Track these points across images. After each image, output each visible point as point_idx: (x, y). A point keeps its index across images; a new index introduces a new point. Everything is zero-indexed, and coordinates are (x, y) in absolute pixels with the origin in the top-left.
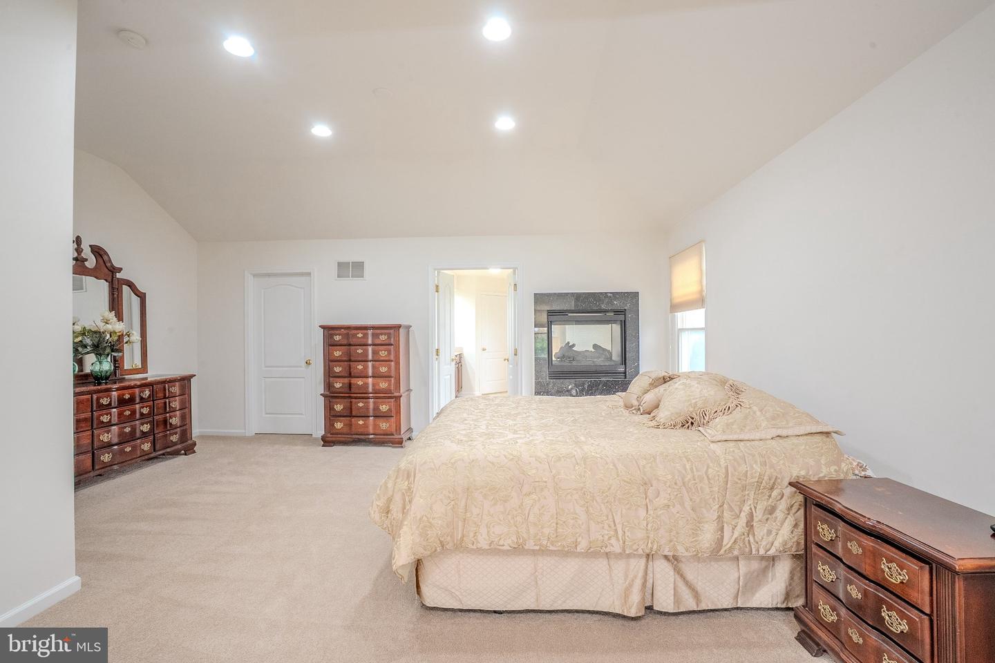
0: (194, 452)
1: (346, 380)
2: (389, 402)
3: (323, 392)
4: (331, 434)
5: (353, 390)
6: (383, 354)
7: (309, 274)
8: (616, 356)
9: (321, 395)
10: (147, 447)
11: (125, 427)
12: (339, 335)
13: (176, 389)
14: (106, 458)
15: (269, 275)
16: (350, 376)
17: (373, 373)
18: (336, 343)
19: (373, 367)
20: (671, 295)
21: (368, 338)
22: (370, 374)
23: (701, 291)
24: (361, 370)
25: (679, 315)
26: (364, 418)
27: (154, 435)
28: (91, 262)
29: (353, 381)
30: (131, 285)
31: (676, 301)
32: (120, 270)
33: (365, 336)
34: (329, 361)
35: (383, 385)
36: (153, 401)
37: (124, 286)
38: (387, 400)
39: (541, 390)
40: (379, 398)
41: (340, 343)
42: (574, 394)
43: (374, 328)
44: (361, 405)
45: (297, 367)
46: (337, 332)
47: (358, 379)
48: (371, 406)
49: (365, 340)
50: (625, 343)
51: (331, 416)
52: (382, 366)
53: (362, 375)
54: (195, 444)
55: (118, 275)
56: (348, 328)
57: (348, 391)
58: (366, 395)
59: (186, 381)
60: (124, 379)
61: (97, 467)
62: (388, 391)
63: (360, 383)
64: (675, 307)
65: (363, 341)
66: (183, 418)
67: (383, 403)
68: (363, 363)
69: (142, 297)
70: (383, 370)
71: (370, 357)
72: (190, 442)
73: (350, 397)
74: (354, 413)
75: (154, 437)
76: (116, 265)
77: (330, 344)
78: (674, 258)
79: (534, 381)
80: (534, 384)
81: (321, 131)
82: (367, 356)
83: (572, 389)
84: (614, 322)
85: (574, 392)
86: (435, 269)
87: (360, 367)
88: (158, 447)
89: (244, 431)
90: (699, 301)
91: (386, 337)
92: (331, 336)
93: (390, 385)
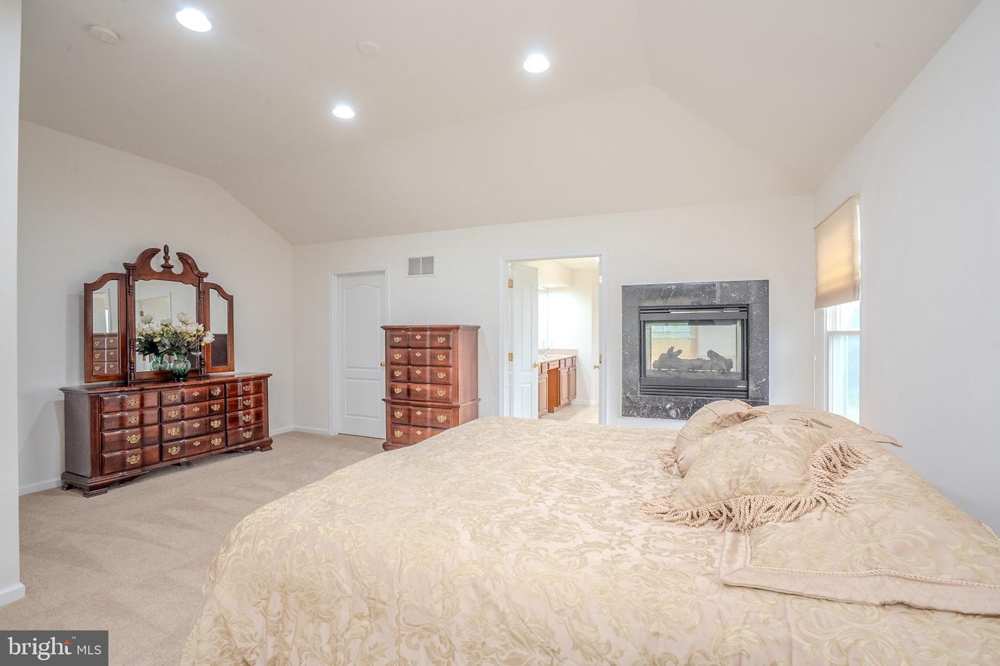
0: (271, 449)
1: (405, 386)
2: (446, 413)
3: (385, 398)
4: (392, 443)
5: (412, 398)
6: (441, 358)
7: (383, 272)
8: (736, 368)
9: (383, 400)
10: (217, 441)
11: (195, 423)
12: (399, 336)
13: (250, 388)
14: (174, 451)
15: (350, 275)
16: (409, 380)
17: (431, 379)
18: (396, 345)
19: (432, 373)
20: (817, 282)
21: (425, 341)
22: (428, 381)
23: (853, 274)
24: (420, 377)
25: (829, 310)
26: (422, 429)
27: (226, 430)
28: (178, 268)
29: (413, 386)
30: (217, 288)
31: (823, 290)
32: (206, 275)
33: (424, 337)
34: (391, 364)
35: (441, 393)
36: (225, 398)
37: (210, 290)
38: (445, 410)
39: (630, 408)
40: (438, 407)
41: (399, 345)
42: (674, 416)
43: (432, 329)
44: (419, 413)
45: (373, 369)
46: (397, 333)
47: (416, 385)
48: (429, 415)
49: (424, 342)
50: (747, 350)
51: (393, 423)
52: (440, 371)
53: (420, 380)
54: (271, 441)
55: (205, 280)
56: (406, 329)
57: (406, 397)
58: (424, 403)
59: (262, 381)
60: (209, 376)
61: (165, 459)
62: (446, 400)
63: (418, 389)
64: (823, 300)
65: (420, 344)
66: (258, 416)
67: (441, 413)
68: (421, 368)
69: (230, 299)
70: (441, 375)
71: (428, 363)
72: (265, 439)
73: (408, 404)
74: (412, 423)
75: (226, 433)
76: (202, 270)
77: (391, 346)
78: (820, 228)
79: (621, 395)
80: (621, 399)
81: (343, 112)
82: (425, 360)
83: (671, 408)
84: (734, 321)
85: (673, 413)
86: (508, 262)
87: (418, 372)
88: (229, 443)
89: (327, 430)
90: (850, 291)
91: (444, 339)
92: (392, 337)
93: (447, 393)
